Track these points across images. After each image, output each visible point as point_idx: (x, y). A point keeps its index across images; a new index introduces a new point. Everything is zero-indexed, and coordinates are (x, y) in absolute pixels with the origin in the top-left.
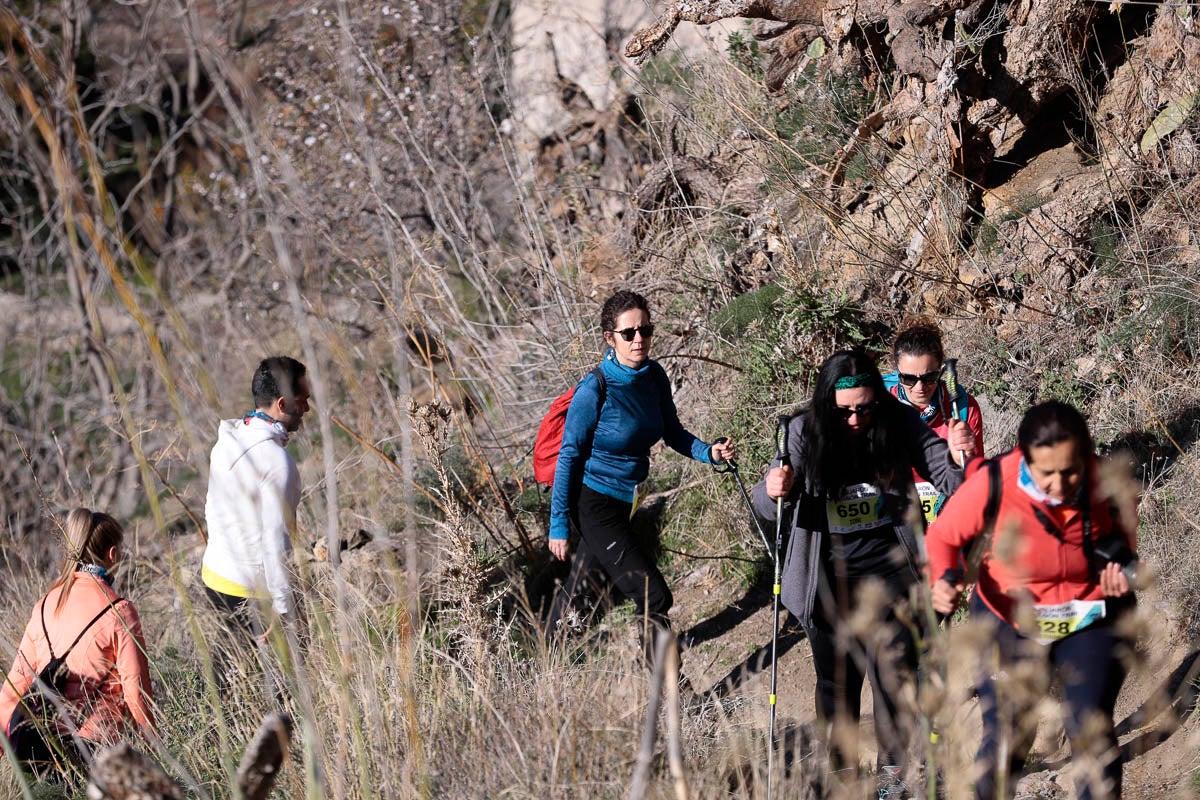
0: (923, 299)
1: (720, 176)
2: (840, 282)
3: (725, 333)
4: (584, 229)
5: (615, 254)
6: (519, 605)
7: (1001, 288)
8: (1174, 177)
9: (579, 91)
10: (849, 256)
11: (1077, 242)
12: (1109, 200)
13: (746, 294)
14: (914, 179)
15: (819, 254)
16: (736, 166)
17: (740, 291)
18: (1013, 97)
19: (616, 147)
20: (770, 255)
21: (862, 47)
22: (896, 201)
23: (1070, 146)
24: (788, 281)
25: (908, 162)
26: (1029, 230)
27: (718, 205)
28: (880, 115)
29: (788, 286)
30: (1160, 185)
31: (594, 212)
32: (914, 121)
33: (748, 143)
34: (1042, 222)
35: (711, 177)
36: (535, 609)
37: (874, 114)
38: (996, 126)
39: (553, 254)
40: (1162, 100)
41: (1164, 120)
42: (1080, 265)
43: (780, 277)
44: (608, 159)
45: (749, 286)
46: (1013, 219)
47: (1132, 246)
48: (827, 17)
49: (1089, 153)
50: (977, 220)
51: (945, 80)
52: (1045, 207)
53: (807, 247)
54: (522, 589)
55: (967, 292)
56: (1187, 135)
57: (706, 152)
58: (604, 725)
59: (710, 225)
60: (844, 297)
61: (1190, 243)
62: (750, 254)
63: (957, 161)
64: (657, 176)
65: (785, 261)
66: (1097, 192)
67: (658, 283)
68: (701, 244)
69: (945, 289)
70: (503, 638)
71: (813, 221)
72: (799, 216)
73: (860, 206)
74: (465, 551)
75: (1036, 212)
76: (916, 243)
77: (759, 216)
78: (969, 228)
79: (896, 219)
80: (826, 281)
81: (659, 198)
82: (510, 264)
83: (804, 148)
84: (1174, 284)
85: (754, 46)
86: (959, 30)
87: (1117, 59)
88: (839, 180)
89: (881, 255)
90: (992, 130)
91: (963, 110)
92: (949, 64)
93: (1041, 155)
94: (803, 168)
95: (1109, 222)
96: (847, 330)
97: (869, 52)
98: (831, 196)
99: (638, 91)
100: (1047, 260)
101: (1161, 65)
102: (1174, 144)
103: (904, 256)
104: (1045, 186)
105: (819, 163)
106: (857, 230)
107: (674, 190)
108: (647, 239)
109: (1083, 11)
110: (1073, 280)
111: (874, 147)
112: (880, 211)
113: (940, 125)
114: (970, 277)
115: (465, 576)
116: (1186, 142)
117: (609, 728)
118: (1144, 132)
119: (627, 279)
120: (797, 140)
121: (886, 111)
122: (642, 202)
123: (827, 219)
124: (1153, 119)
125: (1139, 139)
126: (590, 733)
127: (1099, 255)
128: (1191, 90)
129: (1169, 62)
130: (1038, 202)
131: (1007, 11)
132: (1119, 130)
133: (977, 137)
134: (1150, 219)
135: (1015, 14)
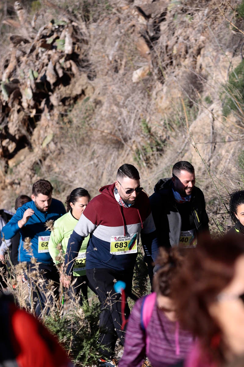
7: (15, 182)
8: (51, 152)
11: (31, 170)
12: (37, 159)
18: (12, 138)
23: (27, 148)
26: (20, 168)
30: (48, 155)
40: (46, 135)
41: (47, 140)
42: (32, 175)
46: (16, 166)
47: (44, 169)
49: (31, 149)
50: (8, 167)
52: (23, 162)
55: (8, 184)
56: (52, 143)
61: (57, 166)
66: (34, 158)
69: (2, 184)
75: (21, 164)
78: (6, 169)
84: (54, 177)
87: (34, 127)
90: (8, 146)
93: (20, 151)
95: (38, 164)
100: (25, 175)
101: (44, 127)
102: (50, 145)
104: (22, 158)
109: (25, 117)
110: (31, 179)
114: (8, 180)
124: (44, 140)
125: (42, 144)
127: (36, 172)
128: (52, 132)
129: (46, 127)
130: (21, 161)
131: (8, 119)
132: (37, 143)
133: (5, 149)
134: (47, 162)
135: (10, 120)
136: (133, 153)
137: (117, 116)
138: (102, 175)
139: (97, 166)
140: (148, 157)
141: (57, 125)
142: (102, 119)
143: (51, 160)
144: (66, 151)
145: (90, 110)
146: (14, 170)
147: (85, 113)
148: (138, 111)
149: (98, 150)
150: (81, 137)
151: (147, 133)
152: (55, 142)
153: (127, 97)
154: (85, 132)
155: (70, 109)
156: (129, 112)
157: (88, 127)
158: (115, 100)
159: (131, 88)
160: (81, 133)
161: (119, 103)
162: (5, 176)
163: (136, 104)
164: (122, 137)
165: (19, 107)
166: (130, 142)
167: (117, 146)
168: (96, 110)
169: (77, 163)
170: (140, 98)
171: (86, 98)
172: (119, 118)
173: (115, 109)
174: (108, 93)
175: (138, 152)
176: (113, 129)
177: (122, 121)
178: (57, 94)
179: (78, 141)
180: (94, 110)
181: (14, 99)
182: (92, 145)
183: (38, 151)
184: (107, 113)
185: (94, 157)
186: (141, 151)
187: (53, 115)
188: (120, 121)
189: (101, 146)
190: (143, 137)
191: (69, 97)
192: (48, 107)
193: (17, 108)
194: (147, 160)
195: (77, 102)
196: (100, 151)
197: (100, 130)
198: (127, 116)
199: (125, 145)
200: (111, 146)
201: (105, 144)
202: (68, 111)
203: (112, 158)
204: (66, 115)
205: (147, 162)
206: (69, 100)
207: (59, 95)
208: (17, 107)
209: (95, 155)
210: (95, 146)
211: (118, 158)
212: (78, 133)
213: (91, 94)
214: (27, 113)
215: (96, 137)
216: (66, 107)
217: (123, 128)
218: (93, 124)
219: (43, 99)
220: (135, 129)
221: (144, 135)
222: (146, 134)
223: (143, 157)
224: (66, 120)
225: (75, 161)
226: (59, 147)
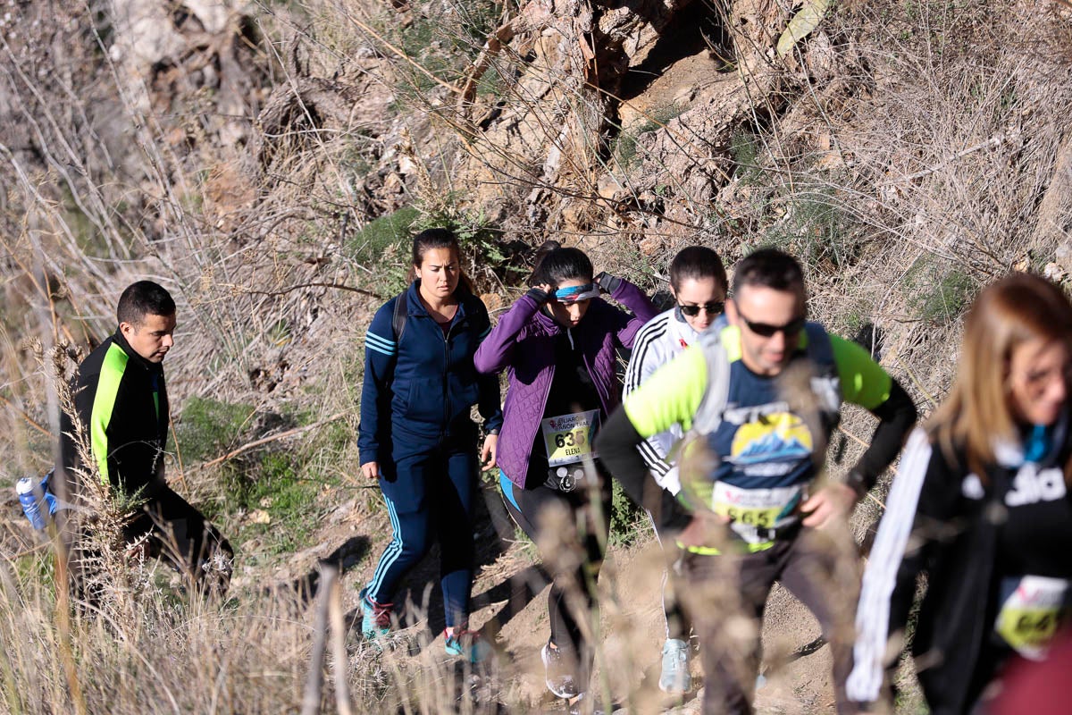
0: (562, 216)
1: (346, 98)
2: (477, 202)
3: (361, 259)
4: (205, 156)
5: (241, 182)
6: (167, 549)
7: (642, 202)
8: (813, 80)
9: (191, 13)
10: (485, 174)
11: (717, 151)
12: (747, 107)
13: (381, 219)
14: (547, 93)
15: (453, 173)
16: (362, 86)
17: (374, 215)
19: (232, 69)
20: (402, 176)
22: (531, 116)
23: (705, 53)
24: (423, 202)
25: (541, 75)
26: (668, 140)
27: (346, 126)
28: (508, 29)
29: (424, 208)
30: (799, 89)
31: (214, 139)
32: (544, 33)
33: (374, 62)
34: (681, 132)
35: (337, 99)
36: (184, 554)
37: (502, 27)
38: (629, 34)
39: (173, 183)
41: (799, 22)
42: (720, 174)
43: (415, 199)
44: (224, 84)
45: (382, 210)
46: (651, 130)
47: (772, 153)
49: (725, 60)
50: (614, 132)
52: (684, 117)
53: (441, 167)
54: (170, 533)
55: (608, 208)
56: (822, 39)
57: (330, 73)
58: (262, 671)
59: (339, 149)
60: (482, 218)
61: (832, 147)
62: (382, 176)
63: (591, 72)
64: (281, 99)
65: (420, 182)
66: (735, 100)
67: (289, 210)
68: (331, 168)
69: (584, 206)
70: (147, 585)
71: (444, 140)
72: (430, 135)
73: (494, 123)
74: (103, 497)
75: (674, 122)
76: (553, 158)
77: (389, 136)
78: (607, 141)
79: (532, 135)
80: (462, 202)
81: (285, 121)
82: (129, 196)
83: (433, 65)
84: (816, 191)
88: (470, 96)
89: (518, 172)
90: (625, 39)
91: (595, 20)
93: (676, 63)
94: (432, 86)
95: (749, 130)
96: (486, 251)
98: (463, 114)
99: (250, 12)
100: (688, 171)
102: (810, 46)
103: (541, 173)
104: (682, 95)
105: (449, 80)
106: (492, 148)
107: (299, 112)
108: (274, 164)
110: (715, 191)
111: (504, 61)
112: (514, 127)
113: (572, 36)
114: (611, 189)
115: (104, 523)
116: (822, 44)
117: (267, 673)
118: (779, 36)
119: (255, 206)
120: (424, 57)
121: (515, 23)
122: (267, 126)
123: (459, 137)
124: (789, 22)
125: (775, 43)
126: (246, 679)
127: (739, 165)
130: (676, 112)
132: (754, 35)
133: (609, 48)
134: (790, 125)
138: (1037, 201)
139: (1020, 155)
143: (811, 113)
144: (883, 77)
146: (639, 147)
152: (836, 35)
162: (597, 168)
182: (1007, 59)
185: (1009, 114)
189: (1045, 69)
196: (1040, 92)
201: (1063, 62)
209: (1012, 107)
210: (1017, 65)
225: (918, 128)
226: (852, 57)
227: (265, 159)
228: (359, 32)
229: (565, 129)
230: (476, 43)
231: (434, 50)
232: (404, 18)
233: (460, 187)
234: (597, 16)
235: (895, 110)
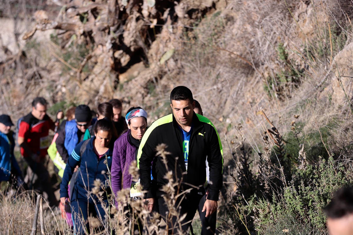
1: (48, 72)
2: (82, 100)
3: (51, 114)
4: (11, 87)
5: (21, 94)
8: (169, 70)
9: (9, 50)
10: (84, 93)
11: (144, 88)
12: (153, 77)
13: (57, 103)
16: (53, 69)
17: (54, 103)
18: (127, 50)
19: (19, 64)
20: (63, 93)
21: (86, 37)
22: (96, 78)
23: (142, 63)
25: (99, 67)
26: (131, 85)
27: (48, 79)
28: (91, 55)
29: (68, 101)
30: (166, 73)
31: (14, 82)
32: (100, 56)
33: (56, 63)
34: (135, 83)
35: (46, 72)
37: (89, 55)
39: (3, 93)
40: (165, 50)
41: (166, 56)
42: (145, 94)
43: (65, 99)
44: (17, 68)
46: (127, 82)
47: (159, 89)
48: (76, 29)
49: (147, 65)
50: (118, 83)
51: (108, 46)
52: (136, 79)
56: (172, 60)
57: (44, 66)
58: (22, 221)
62: (57, 93)
63: (112, 67)
64: (31, 73)
65: (67, 94)
66: (149, 75)
68: (44, 90)
72: (70, 82)
73: (87, 79)
75: (133, 80)
76: (102, 89)
77: (60, 82)
78: (116, 85)
79: (96, 83)
80: (78, 100)
81: (32, 78)
83: (71, 64)
85: (56, 37)
86: (112, 33)
87: (153, 39)
88: (81, 72)
90: (121, 58)
91: (113, 54)
92: (109, 41)
93: (134, 65)
94: (71, 69)
95: (153, 83)
97: (88, 39)
98: (79, 77)
99: (25, 49)
100: (137, 93)
101: (165, 41)
102: (169, 62)
103: (98, 92)
104: (135, 73)
105: (75, 67)
106: (86, 86)
107: (36, 76)
109: (144, 27)
110: (143, 98)
111: (90, 64)
112: (92, 81)
113: (107, 58)
116: (172, 62)
120: (69, 62)
121: (93, 54)
122: (28, 79)
123: (78, 83)
124: (163, 56)
125: (160, 60)
126: (17, 223)
127: (150, 91)
128: (173, 48)
129: (167, 41)
130: (134, 77)
131: (124, 27)
132: (154, 58)
133: (117, 61)
134: (163, 82)
135: (126, 28)
136: (264, 80)
137: (250, 37)
138: (225, 103)
139: (221, 91)
140: (281, 88)
141: (181, 40)
142: (232, 38)
143: (169, 79)
144: (187, 70)
145: (219, 27)
146: (125, 87)
147: (214, 30)
148: (275, 33)
149: (224, 73)
150: (205, 57)
151: (283, 59)
152: (175, 59)
153: (264, 16)
154: (212, 51)
155: (197, 23)
156: (265, 33)
157: (216, 46)
158: (249, 18)
159: (270, 5)
160: (206, 52)
161: (254, 21)
162: (113, 92)
163: (274, 24)
164: (254, 61)
165: (138, 15)
166: (261, 69)
167: (246, 71)
168: (227, 27)
169: (198, 86)
170: (279, 18)
171: (216, 12)
172: (252, 40)
173: (249, 28)
174: (242, 9)
175: (270, 80)
176: (245, 51)
177: (255, 43)
178: (184, 4)
179: (202, 61)
180: (224, 27)
181: (134, 5)
182: (218, 66)
183: (154, 67)
184: (239, 32)
185: (219, 81)
186: (274, 79)
187: (177, 28)
188: (252, 43)
189: (228, 69)
190: (278, 64)
191: (197, 10)
192: (171, 19)
193: (135, 16)
194: (280, 91)
195: (205, 16)
196: (226, 75)
197: (229, 50)
198: (261, 38)
199: (256, 71)
200: (239, 70)
201: (232, 68)
202: (194, 25)
203: (239, 84)
204: (192, 30)
205: (279, 93)
206: (197, 12)
207: (186, 6)
208: (136, 14)
209: (219, 79)
210: (221, 69)
211: (246, 85)
212: (203, 52)
213: (223, 9)
214: (147, 23)
215: (223, 58)
216: (192, 21)
217: (255, 52)
218: (221, 43)
219: (167, 8)
220: (269, 54)
221: (280, 62)
222: (281, 61)
223: (275, 86)
224: (191, 35)
225: (196, 83)
226: (179, 65)
227: (27, 88)
228: (52, 55)
229: (105, 82)
230: (82, 59)
231: (72, 60)
232: (64, 52)
233: (77, 96)
234: (114, 52)
235: (190, 79)
